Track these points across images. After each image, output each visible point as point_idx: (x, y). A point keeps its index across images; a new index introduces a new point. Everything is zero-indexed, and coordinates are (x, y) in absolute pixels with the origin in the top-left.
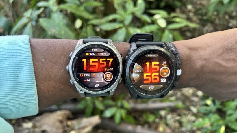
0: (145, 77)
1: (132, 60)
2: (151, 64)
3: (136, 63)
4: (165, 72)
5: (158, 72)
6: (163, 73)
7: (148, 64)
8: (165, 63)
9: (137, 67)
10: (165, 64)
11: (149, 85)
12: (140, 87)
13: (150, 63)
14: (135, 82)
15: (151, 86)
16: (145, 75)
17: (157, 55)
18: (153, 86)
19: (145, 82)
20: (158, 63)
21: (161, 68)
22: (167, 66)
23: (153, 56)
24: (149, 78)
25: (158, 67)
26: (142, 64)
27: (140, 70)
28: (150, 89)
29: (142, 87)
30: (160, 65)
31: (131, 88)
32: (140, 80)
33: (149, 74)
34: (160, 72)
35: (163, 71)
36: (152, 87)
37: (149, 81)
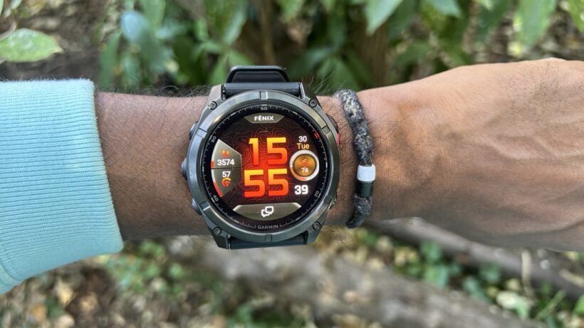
0: (248, 182)
1: (206, 129)
2: (263, 144)
3: (219, 141)
4: (306, 165)
5: (287, 165)
6: (300, 169)
7: (254, 141)
8: (303, 139)
9: (224, 152)
10: (303, 143)
11: (259, 202)
12: (235, 210)
13: (259, 140)
14: (218, 196)
15: (266, 208)
16: (248, 173)
17: (280, 117)
18: (272, 207)
19: (248, 194)
20: (283, 140)
21: (292, 154)
22: (310, 149)
23: (269, 119)
24: (260, 183)
25: (283, 151)
26: (238, 143)
27: (233, 160)
28: (264, 216)
29: (239, 209)
30: (292, 147)
31: (204, 212)
32: (234, 189)
33: (260, 172)
34: (291, 166)
35: (299, 162)
36: (269, 210)
37: (261, 193)
